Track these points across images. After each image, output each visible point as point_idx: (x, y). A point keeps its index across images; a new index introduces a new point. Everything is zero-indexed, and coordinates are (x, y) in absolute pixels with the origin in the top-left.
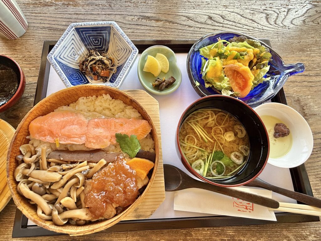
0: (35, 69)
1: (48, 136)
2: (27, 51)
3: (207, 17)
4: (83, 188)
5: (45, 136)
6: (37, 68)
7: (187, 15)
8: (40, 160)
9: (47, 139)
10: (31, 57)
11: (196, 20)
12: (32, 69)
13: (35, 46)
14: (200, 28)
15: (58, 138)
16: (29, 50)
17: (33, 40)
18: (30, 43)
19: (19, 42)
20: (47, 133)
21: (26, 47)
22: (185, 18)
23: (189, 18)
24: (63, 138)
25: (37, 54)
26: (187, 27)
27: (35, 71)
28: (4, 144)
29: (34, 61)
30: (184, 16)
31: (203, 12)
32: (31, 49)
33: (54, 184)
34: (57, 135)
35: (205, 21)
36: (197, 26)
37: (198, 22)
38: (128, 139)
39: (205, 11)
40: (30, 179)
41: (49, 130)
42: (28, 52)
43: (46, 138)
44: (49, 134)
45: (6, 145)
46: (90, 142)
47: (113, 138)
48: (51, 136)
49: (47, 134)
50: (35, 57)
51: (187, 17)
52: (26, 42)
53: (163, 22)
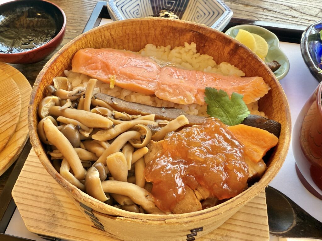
0: (76, 32)
1: (101, 71)
2: (71, 12)
3: (320, 10)
4: (146, 149)
5: (96, 68)
6: (78, 31)
7: (289, 5)
8: (82, 97)
9: (98, 73)
10: (74, 19)
11: (302, 11)
12: (72, 31)
13: (82, 9)
14: (309, 21)
15: (115, 76)
16: (74, 12)
17: (82, 3)
18: (77, 5)
19: (64, 3)
20: (99, 65)
21: (71, 9)
22: (286, 7)
23: (292, 8)
24: (122, 77)
25: (82, 18)
26: (288, 16)
27: (75, 34)
28: (14, 100)
29: (77, 23)
30: (285, 5)
31: (313, 5)
32: (76, 12)
33: (99, 132)
34: (114, 72)
35: (317, 14)
36: (305, 18)
37: (306, 14)
38: (228, 98)
39: (314, 4)
40: (60, 118)
41: (104, 63)
42: (72, 14)
43: (96, 72)
44: (101, 68)
45: (16, 101)
46: (164, 90)
47: (200, 93)
48: (104, 71)
49: (100, 68)
50: (79, 19)
51: (288, 6)
52: (73, 4)
53: (254, 7)
